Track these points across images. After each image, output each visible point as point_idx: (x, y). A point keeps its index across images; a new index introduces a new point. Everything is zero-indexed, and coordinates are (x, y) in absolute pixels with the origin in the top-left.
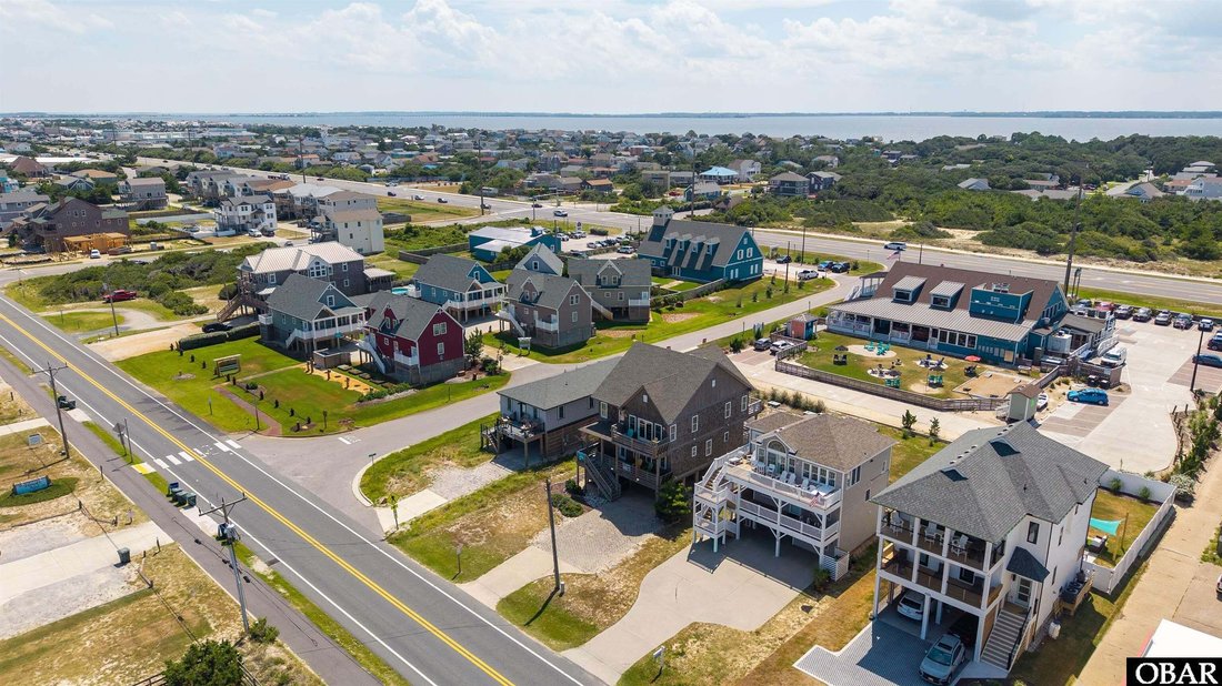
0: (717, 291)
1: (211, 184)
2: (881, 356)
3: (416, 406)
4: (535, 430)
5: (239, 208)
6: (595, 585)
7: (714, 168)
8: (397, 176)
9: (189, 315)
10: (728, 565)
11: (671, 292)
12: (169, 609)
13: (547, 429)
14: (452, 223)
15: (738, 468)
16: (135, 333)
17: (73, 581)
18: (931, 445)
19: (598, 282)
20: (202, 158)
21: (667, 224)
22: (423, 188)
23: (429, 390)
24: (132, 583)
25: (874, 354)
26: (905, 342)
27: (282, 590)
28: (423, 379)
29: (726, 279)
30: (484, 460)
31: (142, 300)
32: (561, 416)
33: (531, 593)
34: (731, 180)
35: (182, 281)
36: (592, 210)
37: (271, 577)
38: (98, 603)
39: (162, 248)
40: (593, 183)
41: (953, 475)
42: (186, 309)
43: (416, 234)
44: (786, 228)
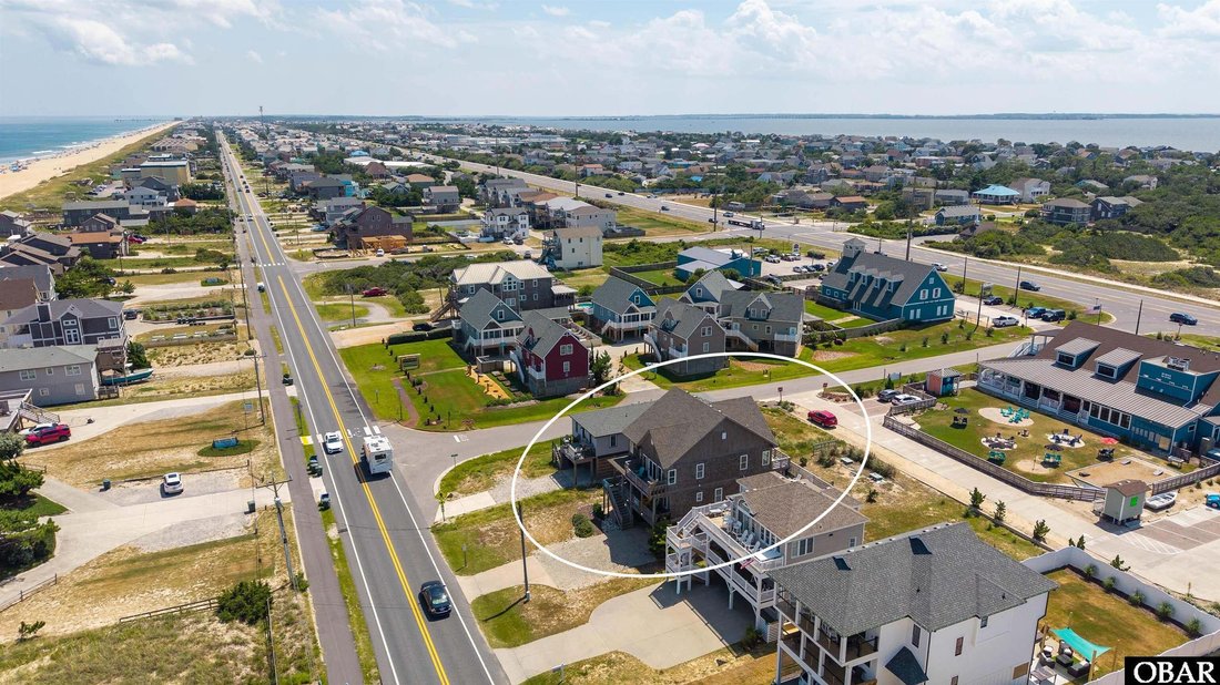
0: (890, 331)
1: (494, 193)
2: (1014, 424)
3: (531, 415)
4: (585, 453)
5: (498, 218)
6: (558, 600)
7: (992, 186)
8: (661, 188)
9: (414, 313)
10: (683, 608)
11: (835, 328)
12: (258, 552)
13: (597, 455)
14: (677, 240)
15: (713, 520)
16: (368, 325)
17: (214, 519)
18: (989, 529)
19: (747, 314)
20: (511, 164)
21: (857, 255)
22: (680, 200)
23: (549, 402)
24: (246, 528)
25: (1005, 421)
26: (1054, 410)
27: (335, 554)
28: (549, 391)
29: (903, 318)
30: (546, 473)
31: (390, 296)
32: (613, 444)
33: (506, 596)
34: (1009, 201)
35: (426, 282)
36: (828, 228)
37: (334, 543)
38: (218, 538)
39: (431, 251)
40: (842, 200)
41: (841, 564)
42: (415, 306)
43: (637, 250)
44: (1029, 263)
